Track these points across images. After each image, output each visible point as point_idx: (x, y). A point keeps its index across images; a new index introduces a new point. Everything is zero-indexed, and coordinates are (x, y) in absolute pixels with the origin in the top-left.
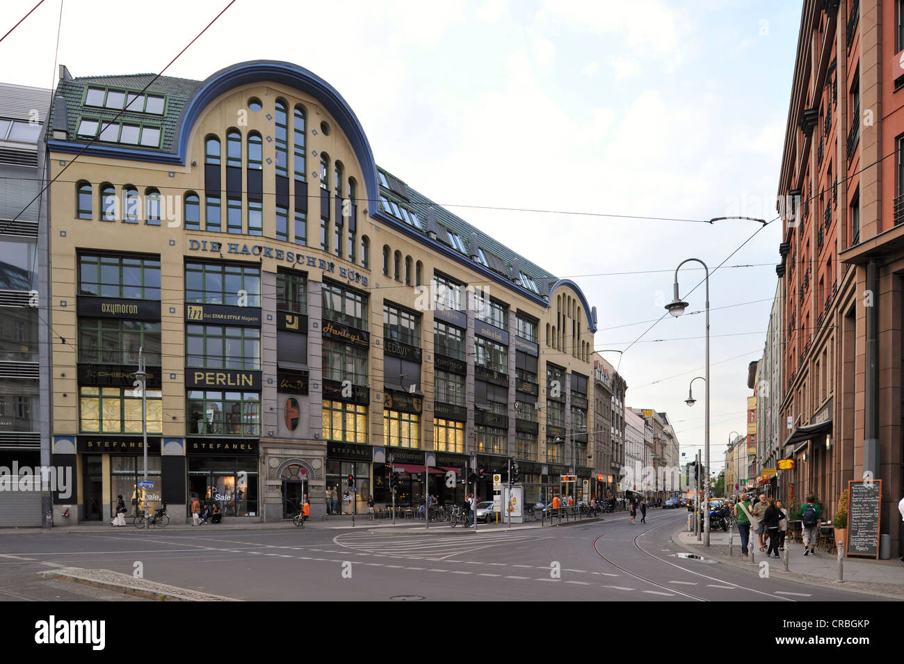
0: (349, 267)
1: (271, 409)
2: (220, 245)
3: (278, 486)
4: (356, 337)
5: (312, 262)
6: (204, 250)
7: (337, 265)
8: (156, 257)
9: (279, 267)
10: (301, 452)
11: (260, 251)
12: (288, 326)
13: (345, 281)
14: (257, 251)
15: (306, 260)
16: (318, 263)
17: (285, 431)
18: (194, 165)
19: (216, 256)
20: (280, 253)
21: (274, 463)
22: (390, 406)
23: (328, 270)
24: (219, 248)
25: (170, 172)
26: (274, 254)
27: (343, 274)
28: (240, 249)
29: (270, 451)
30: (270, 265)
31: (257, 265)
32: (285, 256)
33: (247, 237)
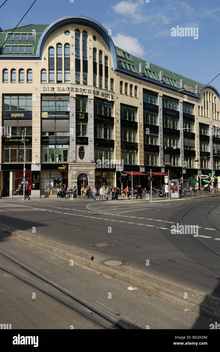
0: (105, 92)
1: (74, 151)
2: (54, 88)
3: (76, 182)
4: (108, 120)
5: (90, 91)
6: (48, 91)
7: (101, 92)
8: (31, 95)
9: (77, 95)
10: (85, 168)
11: (69, 89)
12: (80, 118)
13: (104, 98)
14: (68, 89)
15: (87, 91)
16: (92, 92)
17: (79, 160)
18: (45, 59)
19: (53, 92)
20: (77, 89)
21: (75, 173)
22: (124, 147)
23: (97, 94)
24: (54, 89)
25: (36, 62)
26: (75, 90)
27: (103, 95)
28: (62, 89)
29: (73, 168)
30: (73, 94)
31: (68, 95)
32: (79, 90)
33: (64, 84)
